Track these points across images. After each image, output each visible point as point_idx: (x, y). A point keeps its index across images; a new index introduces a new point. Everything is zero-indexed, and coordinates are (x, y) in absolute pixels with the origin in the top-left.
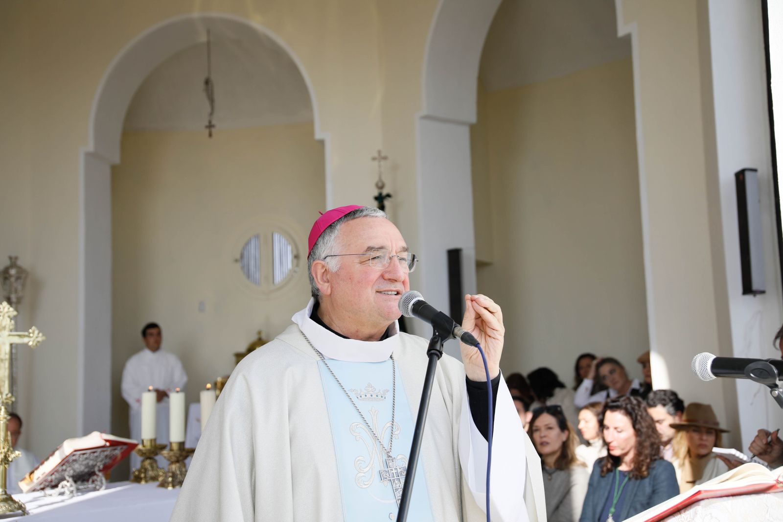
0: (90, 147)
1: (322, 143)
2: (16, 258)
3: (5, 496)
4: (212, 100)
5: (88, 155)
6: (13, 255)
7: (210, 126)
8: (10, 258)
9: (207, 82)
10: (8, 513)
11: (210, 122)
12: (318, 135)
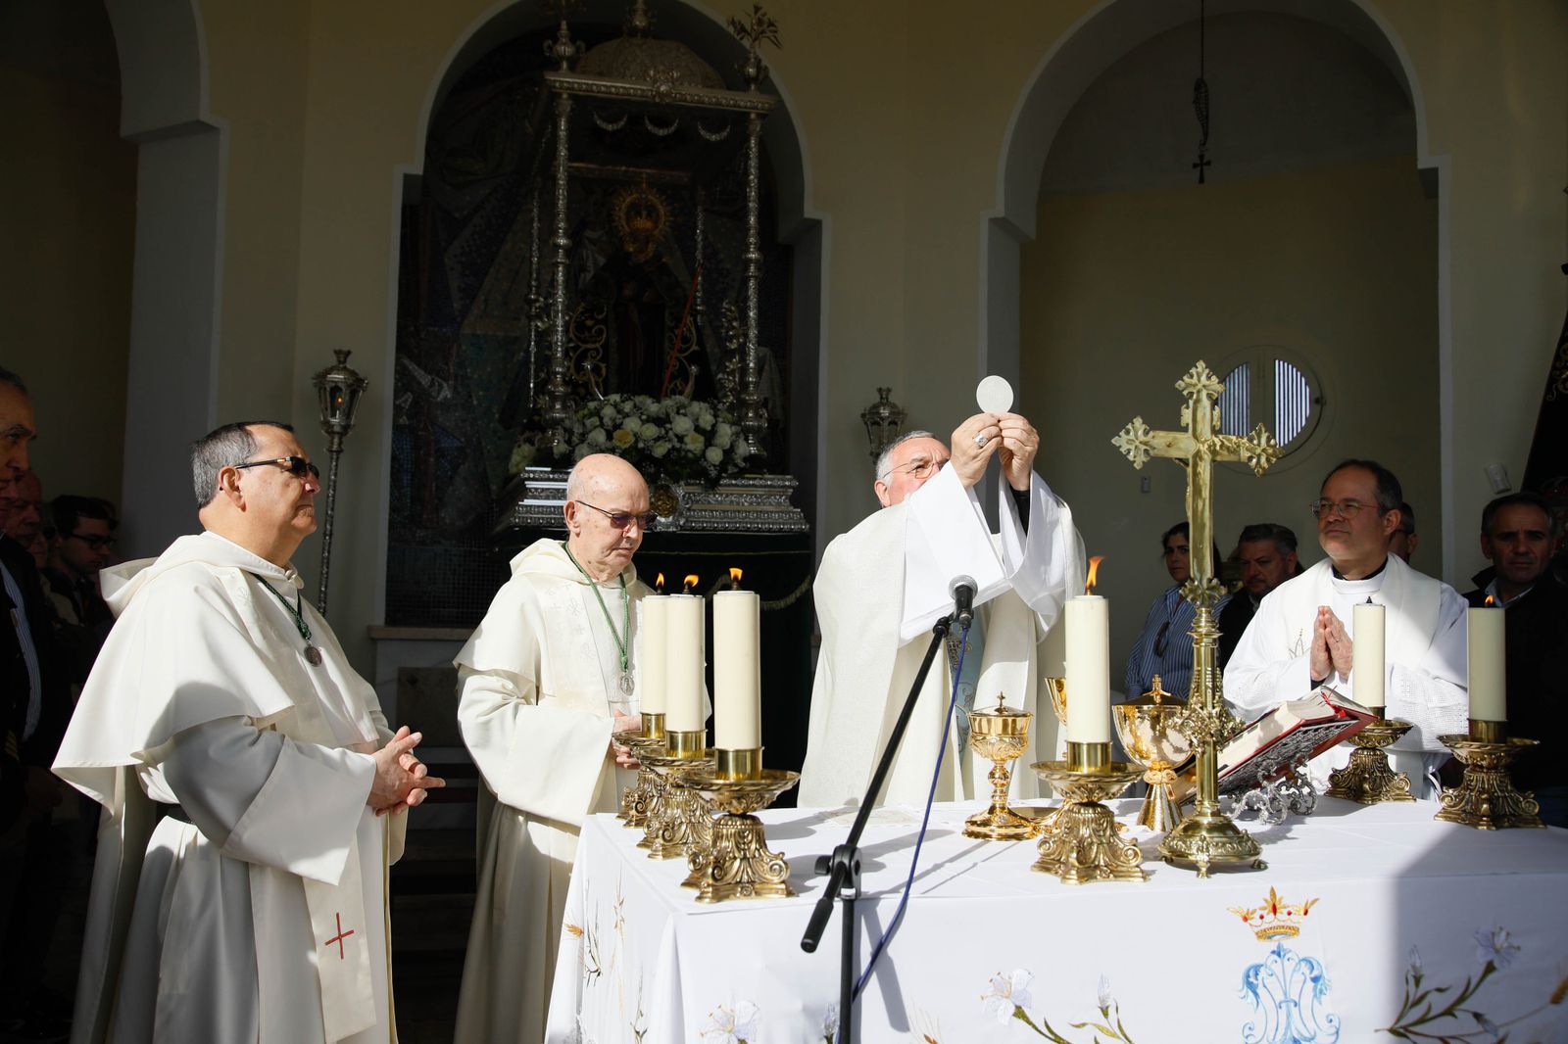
0: (1000, 211)
1: (1433, 174)
2: (889, 390)
3: (1218, 820)
4: (1204, 119)
5: (994, 221)
6: (884, 387)
7: (1202, 164)
8: (880, 390)
9: (1200, 86)
10: (1234, 860)
11: (1202, 157)
12: (1424, 162)
